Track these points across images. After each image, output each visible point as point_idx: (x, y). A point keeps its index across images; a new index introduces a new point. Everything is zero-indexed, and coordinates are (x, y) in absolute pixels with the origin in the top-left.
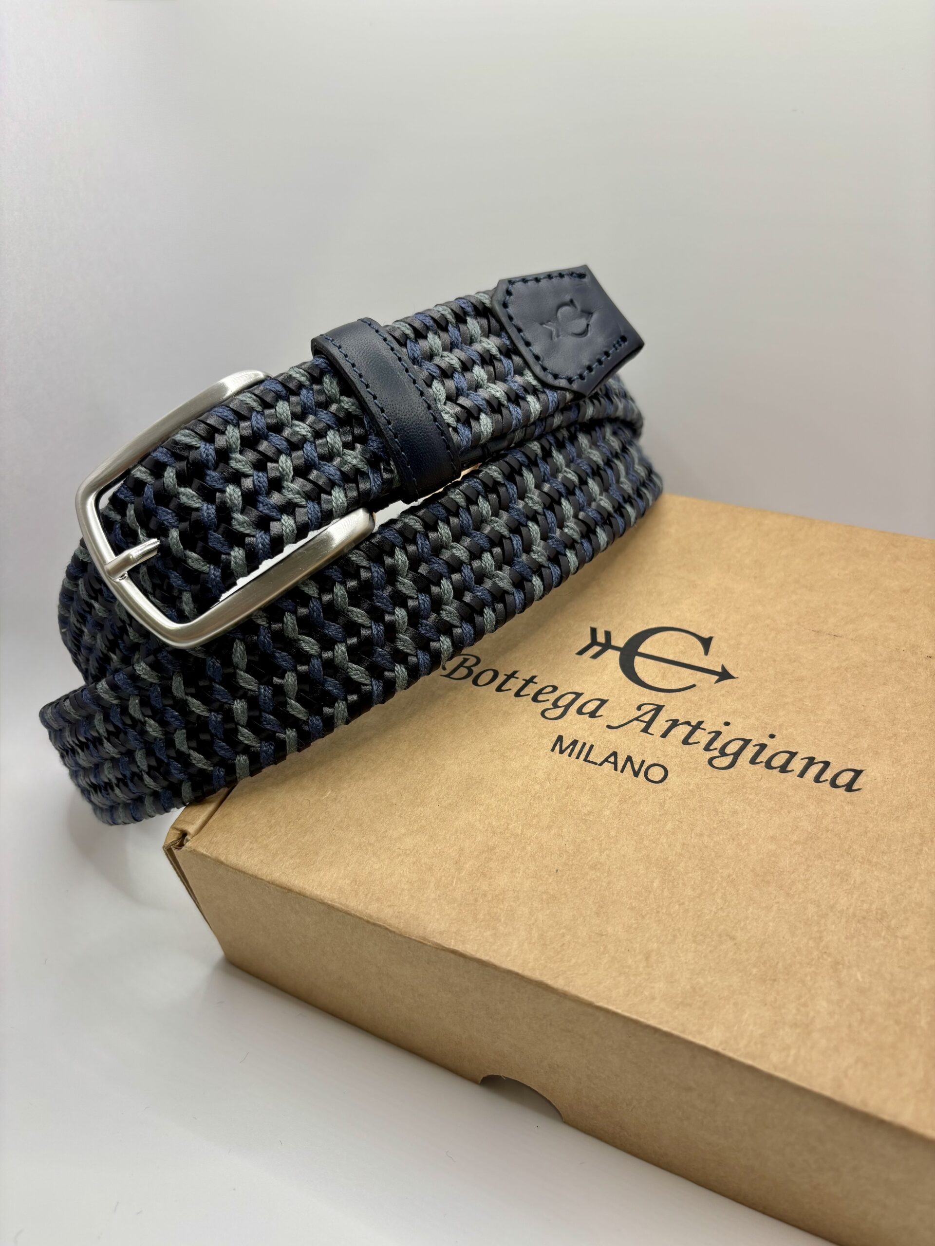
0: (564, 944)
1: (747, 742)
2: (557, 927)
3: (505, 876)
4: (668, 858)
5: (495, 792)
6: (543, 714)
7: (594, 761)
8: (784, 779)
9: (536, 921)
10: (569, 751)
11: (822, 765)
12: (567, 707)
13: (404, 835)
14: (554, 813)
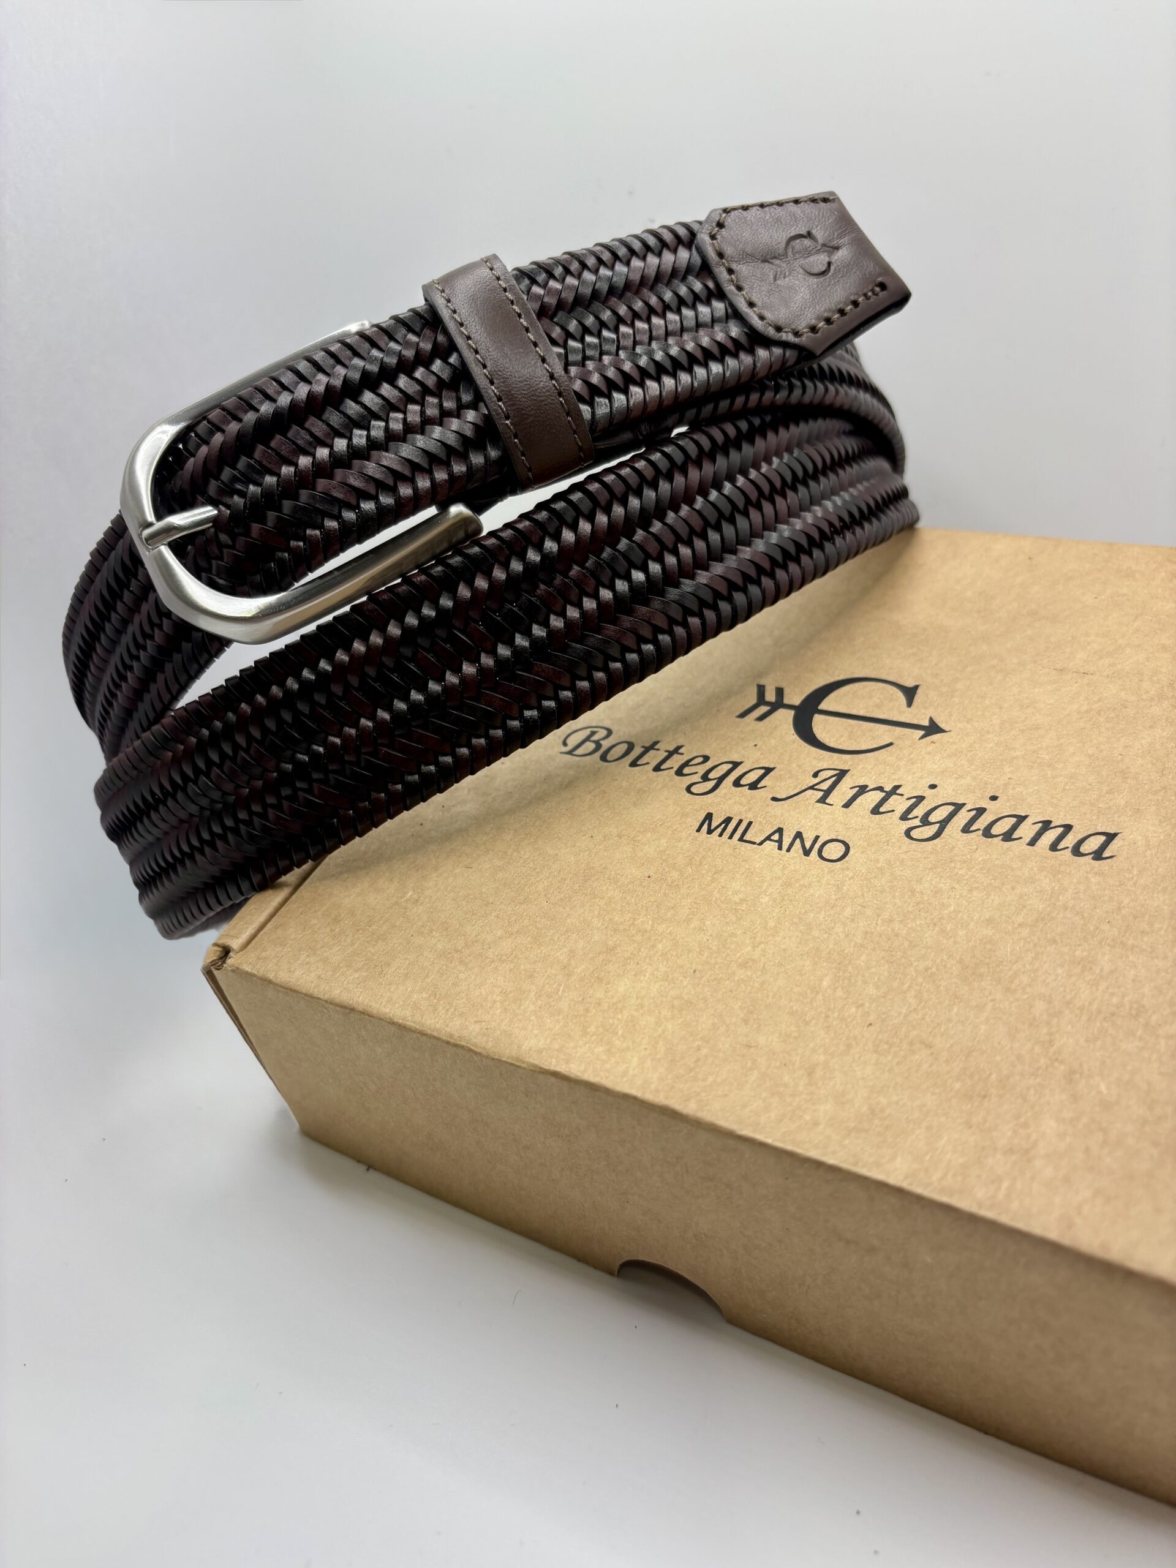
0: (698, 1060)
1: (958, 807)
2: (691, 1038)
3: (626, 980)
4: (844, 950)
5: (619, 884)
6: (688, 789)
7: (752, 840)
8: (1008, 849)
9: (663, 1032)
10: (719, 830)
11: (1062, 829)
12: (721, 780)
13: (500, 938)
14: (695, 903)
